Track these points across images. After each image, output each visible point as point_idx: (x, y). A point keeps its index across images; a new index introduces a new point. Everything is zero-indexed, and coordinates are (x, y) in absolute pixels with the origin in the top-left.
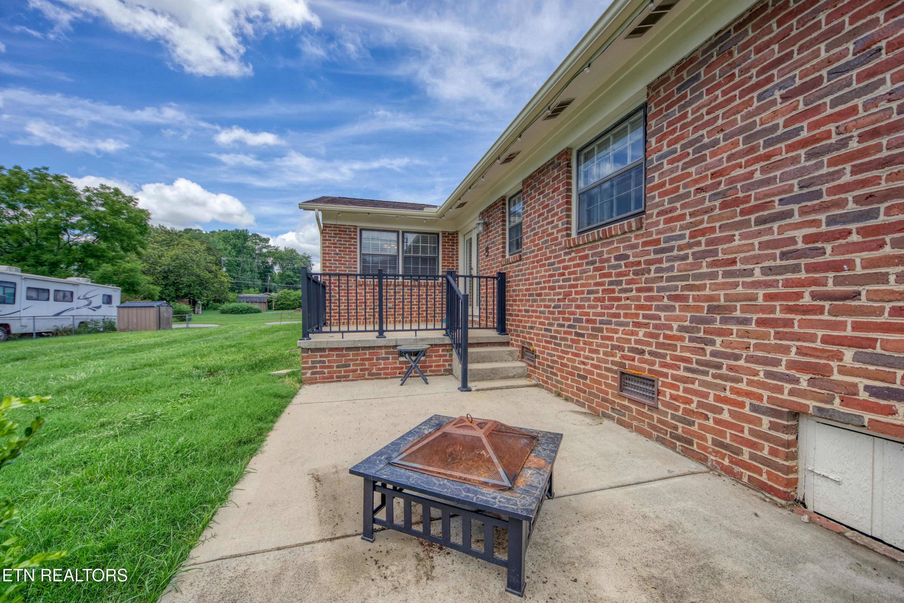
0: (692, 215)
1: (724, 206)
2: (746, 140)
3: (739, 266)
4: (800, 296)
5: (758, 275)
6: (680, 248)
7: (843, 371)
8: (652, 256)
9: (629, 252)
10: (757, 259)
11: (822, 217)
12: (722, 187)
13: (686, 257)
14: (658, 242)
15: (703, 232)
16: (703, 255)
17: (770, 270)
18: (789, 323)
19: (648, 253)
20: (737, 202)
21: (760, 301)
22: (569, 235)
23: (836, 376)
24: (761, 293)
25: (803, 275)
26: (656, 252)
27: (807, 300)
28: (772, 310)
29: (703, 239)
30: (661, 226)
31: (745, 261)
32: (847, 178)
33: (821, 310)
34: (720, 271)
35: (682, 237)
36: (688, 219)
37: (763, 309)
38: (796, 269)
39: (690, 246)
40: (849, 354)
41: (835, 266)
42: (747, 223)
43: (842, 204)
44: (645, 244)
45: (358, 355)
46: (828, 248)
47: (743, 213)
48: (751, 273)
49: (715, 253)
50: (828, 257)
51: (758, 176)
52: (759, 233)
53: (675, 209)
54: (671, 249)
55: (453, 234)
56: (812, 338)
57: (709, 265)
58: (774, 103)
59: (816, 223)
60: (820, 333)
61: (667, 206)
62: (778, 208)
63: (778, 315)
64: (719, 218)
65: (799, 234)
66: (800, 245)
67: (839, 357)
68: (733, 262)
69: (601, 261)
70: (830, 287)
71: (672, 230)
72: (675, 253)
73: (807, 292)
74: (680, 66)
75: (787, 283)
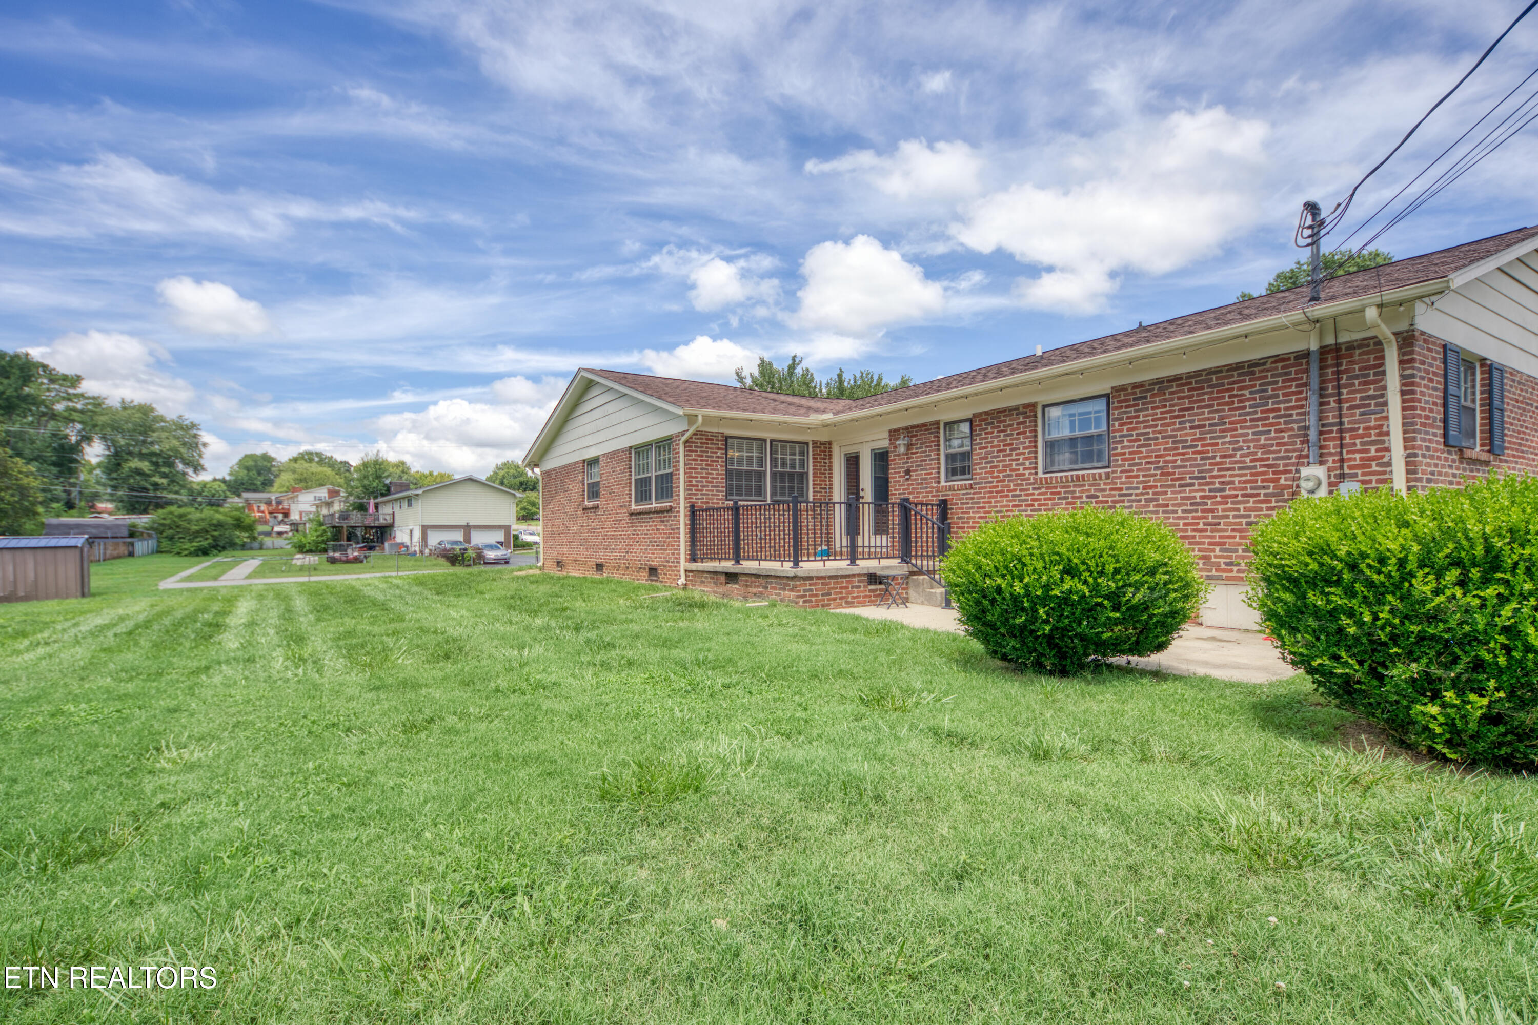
0: (1144, 476)
1: (1162, 474)
2: (1173, 442)
3: (1170, 508)
4: (1198, 524)
5: (1180, 514)
6: (1136, 495)
7: (1216, 557)
8: (1117, 498)
9: (1099, 494)
10: (1179, 505)
11: (1207, 488)
12: (1161, 464)
13: (1140, 501)
14: (1121, 489)
15: (1151, 487)
16: (1151, 500)
17: (1184, 511)
18: (1194, 537)
19: (1114, 496)
20: (1169, 474)
21: (1181, 527)
22: (1036, 473)
23: (1213, 560)
24: (1181, 522)
25: (1199, 514)
26: (1120, 495)
27: (1201, 526)
28: (1186, 531)
29: (1150, 491)
30: (1124, 479)
31: (1173, 505)
32: (1215, 473)
33: (1206, 530)
34: (1161, 510)
35: (1138, 488)
36: (1141, 479)
37: (1182, 530)
38: (1196, 511)
39: (1142, 494)
40: (1217, 549)
41: (1212, 511)
42: (1174, 486)
43: (1213, 483)
44: (1111, 489)
45: (837, 583)
46: (1209, 502)
47: (1172, 480)
48: (1176, 512)
49: (1157, 500)
50: (1209, 507)
51: (1179, 463)
52: (1180, 492)
53: (1132, 471)
54: (1131, 495)
55: (824, 444)
56: (1203, 543)
57: (1155, 506)
58: (1185, 428)
59: (1204, 490)
60: (1207, 541)
61: (1127, 468)
62: (1189, 481)
63: (1189, 533)
64: (1160, 481)
65: (1198, 494)
66: (1198, 500)
67: (1214, 551)
68: (1167, 506)
69: (1073, 498)
70: (1210, 520)
71: (1131, 483)
72: (1133, 497)
73: (1201, 522)
74: (1136, 386)
75: (1193, 518)
